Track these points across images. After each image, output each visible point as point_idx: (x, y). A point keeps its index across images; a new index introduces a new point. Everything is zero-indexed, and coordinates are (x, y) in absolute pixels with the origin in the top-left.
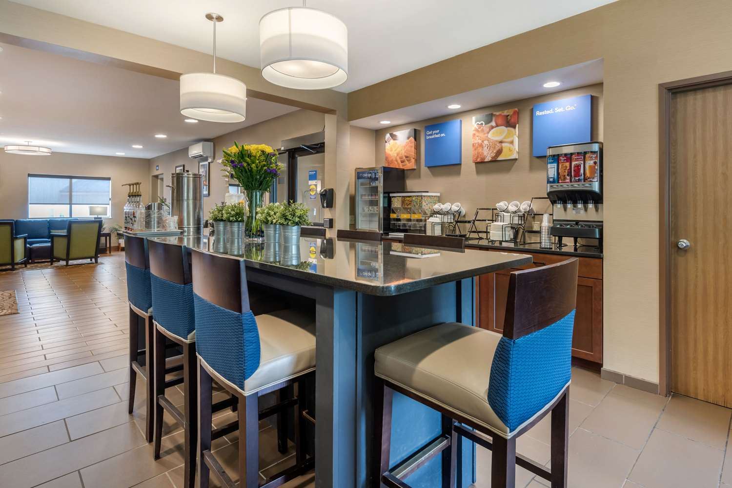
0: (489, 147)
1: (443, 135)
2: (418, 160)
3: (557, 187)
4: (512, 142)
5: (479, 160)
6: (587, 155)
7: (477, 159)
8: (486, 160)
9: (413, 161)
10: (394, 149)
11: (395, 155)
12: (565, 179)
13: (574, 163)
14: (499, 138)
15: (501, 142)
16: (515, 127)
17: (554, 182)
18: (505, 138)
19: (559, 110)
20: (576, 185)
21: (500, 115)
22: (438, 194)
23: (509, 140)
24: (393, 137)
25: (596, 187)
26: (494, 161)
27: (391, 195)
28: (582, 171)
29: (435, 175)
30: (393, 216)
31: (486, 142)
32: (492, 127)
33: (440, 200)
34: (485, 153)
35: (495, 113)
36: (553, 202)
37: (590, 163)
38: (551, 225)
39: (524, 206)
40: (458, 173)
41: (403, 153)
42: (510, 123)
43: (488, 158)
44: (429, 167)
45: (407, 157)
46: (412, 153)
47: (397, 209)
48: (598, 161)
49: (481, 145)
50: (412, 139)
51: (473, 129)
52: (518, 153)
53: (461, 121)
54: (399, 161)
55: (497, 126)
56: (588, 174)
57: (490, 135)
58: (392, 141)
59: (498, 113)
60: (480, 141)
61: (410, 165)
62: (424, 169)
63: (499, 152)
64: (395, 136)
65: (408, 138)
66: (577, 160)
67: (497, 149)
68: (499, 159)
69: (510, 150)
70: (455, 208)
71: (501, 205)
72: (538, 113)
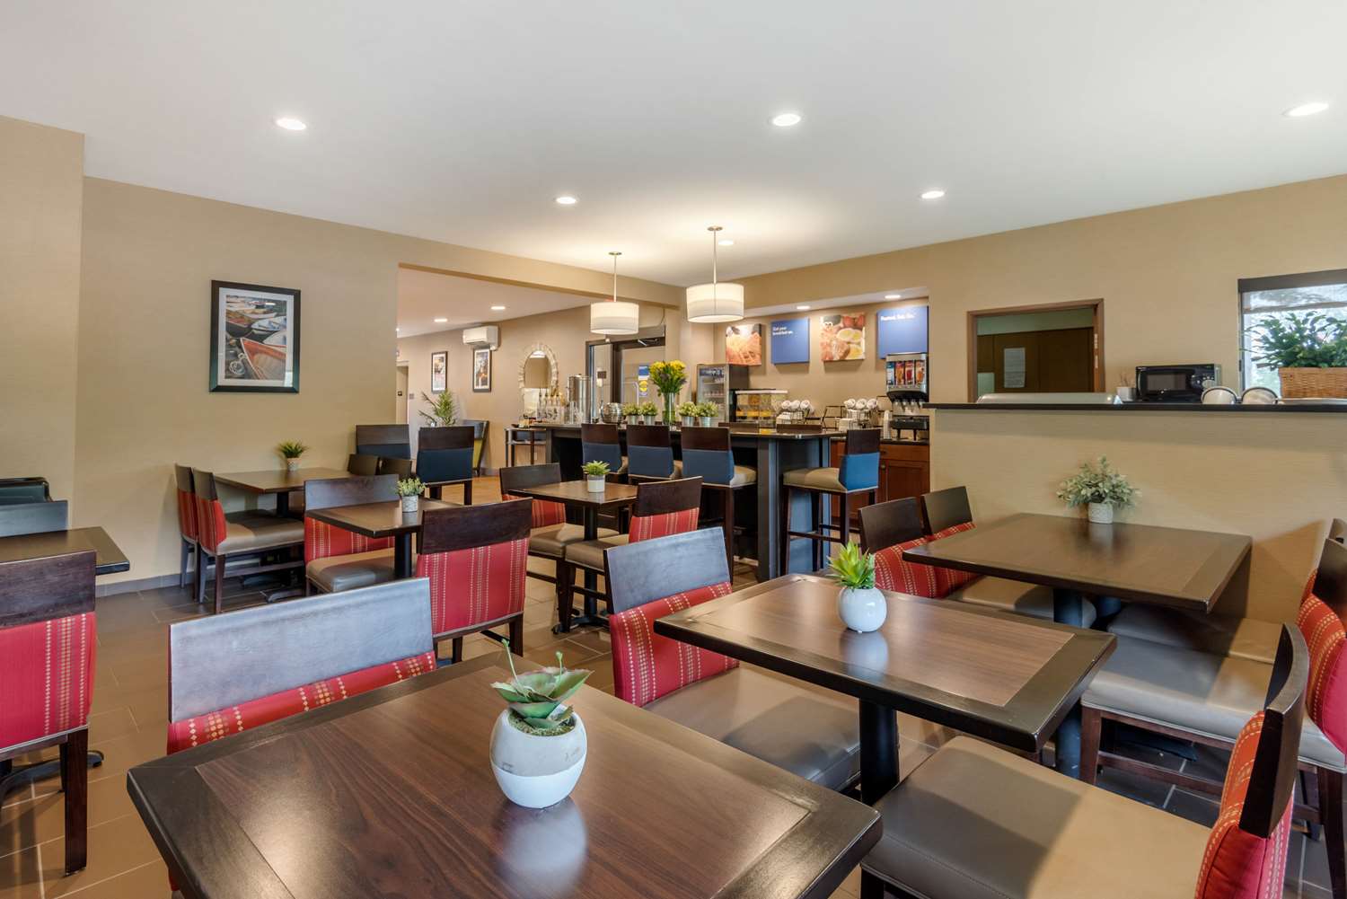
0: (838, 347)
1: (790, 332)
2: (763, 356)
3: (893, 388)
4: (859, 344)
5: (827, 359)
6: (917, 363)
7: (826, 356)
8: (835, 359)
9: (758, 356)
10: (736, 344)
11: (738, 350)
12: (900, 381)
13: (907, 369)
14: (847, 339)
15: (849, 343)
16: (861, 330)
17: (892, 384)
18: (853, 339)
19: (901, 317)
20: (909, 386)
21: (848, 317)
22: (786, 392)
23: (856, 341)
24: (735, 331)
25: (924, 389)
26: (842, 360)
27: (737, 392)
28: (913, 376)
29: (781, 372)
30: (739, 414)
31: (834, 342)
32: (840, 328)
33: (787, 397)
34: (833, 353)
35: (842, 315)
36: (893, 401)
37: (919, 369)
38: (891, 419)
39: (870, 404)
40: (806, 370)
41: (747, 349)
42: (857, 326)
43: (837, 358)
44: (775, 364)
45: (750, 352)
46: (757, 348)
47: (742, 406)
48: (925, 368)
49: (829, 345)
50: (757, 334)
51: (821, 328)
52: (865, 353)
53: (809, 320)
54: (742, 357)
55: (845, 327)
56: (917, 379)
57: (838, 336)
58: (734, 335)
59: (845, 315)
60: (828, 341)
61: (753, 361)
62: (770, 366)
63: (847, 352)
64: (737, 330)
65: (753, 333)
66: (909, 366)
67: (845, 349)
68: (847, 358)
69: (858, 351)
70: (804, 405)
71: (850, 402)
72: (882, 318)
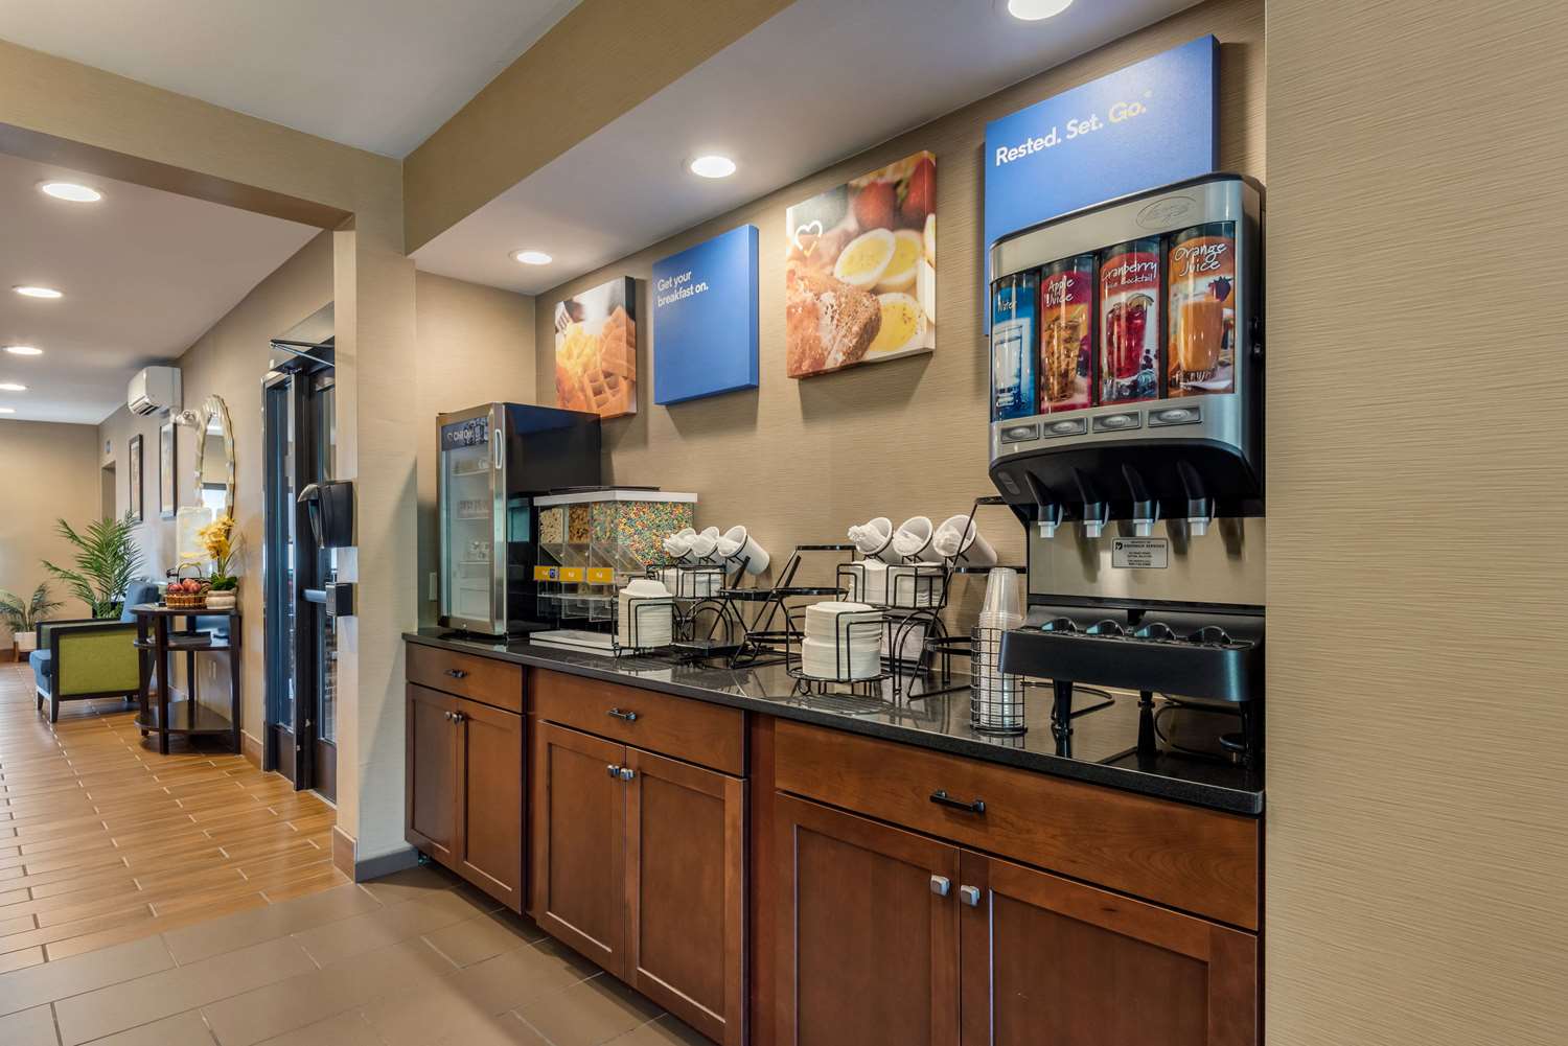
0: (837, 314)
1: (702, 287)
2: (638, 386)
3: (1035, 435)
4: (911, 288)
5: (806, 367)
6: (1184, 249)
7: (800, 362)
8: (830, 364)
9: (624, 385)
10: (576, 352)
11: (579, 370)
12: (1067, 387)
13: (1109, 303)
14: (868, 278)
15: (876, 291)
16: (920, 226)
17: (1017, 409)
18: (888, 272)
19: (1076, 129)
21: (873, 185)
22: (692, 498)
23: (901, 278)
24: (574, 311)
26: (854, 366)
27: (539, 501)
28: (1150, 341)
29: (685, 430)
30: (542, 573)
31: (828, 298)
32: (847, 238)
33: (696, 517)
34: (826, 339)
35: (854, 182)
36: (1027, 517)
37: (1192, 290)
39: (946, 535)
40: (749, 420)
41: (599, 364)
42: (903, 215)
43: (835, 359)
44: (670, 405)
45: (607, 375)
46: (622, 362)
47: (558, 548)
49: (812, 312)
50: (621, 311)
51: (789, 252)
52: (937, 327)
53: (755, 233)
54: (590, 393)
55: (863, 229)
56: (1183, 353)
57: (839, 271)
58: (571, 327)
59: (863, 181)
60: (809, 296)
61: (616, 402)
62: (658, 415)
63: (870, 330)
64: (578, 306)
65: (611, 311)
66: (1134, 281)
67: (863, 317)
68: (871, 355)
69: (906, 319)
70: (728, 544)
71: (870, 532)
72: (1003, 155)
